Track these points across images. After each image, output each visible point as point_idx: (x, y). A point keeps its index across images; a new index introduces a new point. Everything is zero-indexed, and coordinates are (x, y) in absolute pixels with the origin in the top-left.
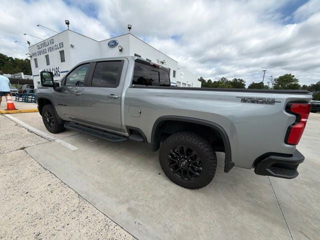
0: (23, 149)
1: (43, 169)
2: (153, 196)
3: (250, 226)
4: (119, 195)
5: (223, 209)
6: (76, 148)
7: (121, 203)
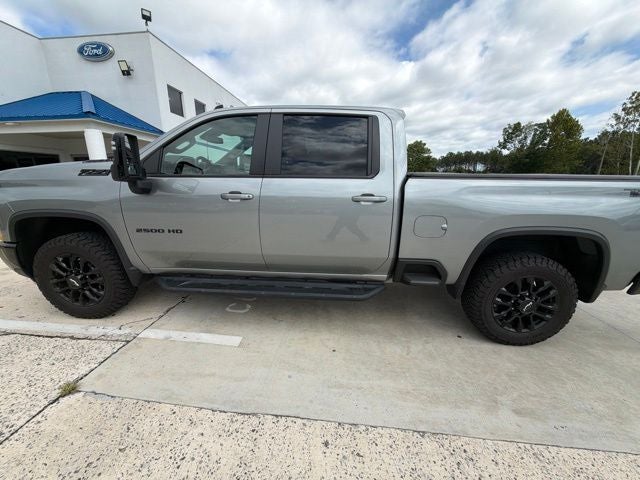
0: (70, 389)
1: (240, 417)
2: (509, 376)
4: (470, 398)
6: (236, 340)
7: (492, 409)
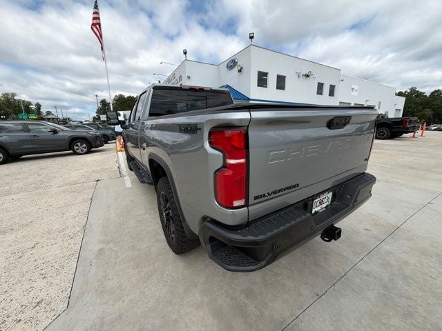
1: (90, 199)
2: (132, 246)
3: (186, 326)
4: (109, 235)
5: (182, 290)
7: (102, 242)
